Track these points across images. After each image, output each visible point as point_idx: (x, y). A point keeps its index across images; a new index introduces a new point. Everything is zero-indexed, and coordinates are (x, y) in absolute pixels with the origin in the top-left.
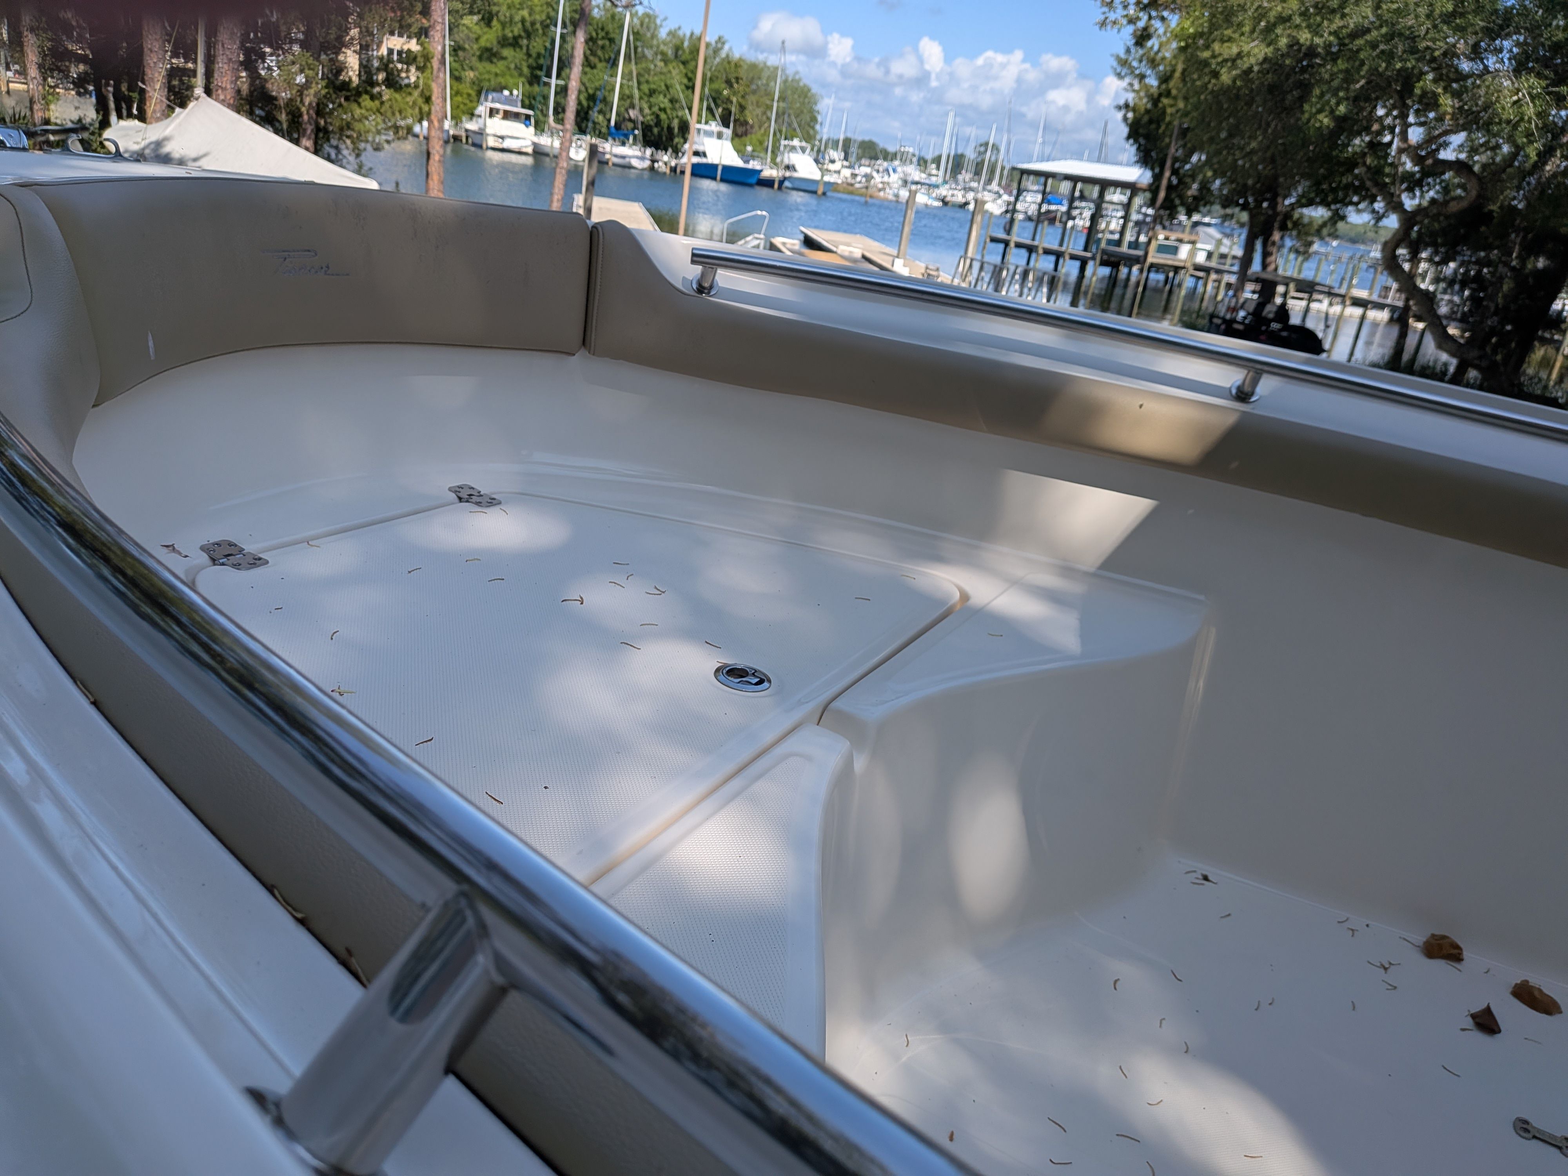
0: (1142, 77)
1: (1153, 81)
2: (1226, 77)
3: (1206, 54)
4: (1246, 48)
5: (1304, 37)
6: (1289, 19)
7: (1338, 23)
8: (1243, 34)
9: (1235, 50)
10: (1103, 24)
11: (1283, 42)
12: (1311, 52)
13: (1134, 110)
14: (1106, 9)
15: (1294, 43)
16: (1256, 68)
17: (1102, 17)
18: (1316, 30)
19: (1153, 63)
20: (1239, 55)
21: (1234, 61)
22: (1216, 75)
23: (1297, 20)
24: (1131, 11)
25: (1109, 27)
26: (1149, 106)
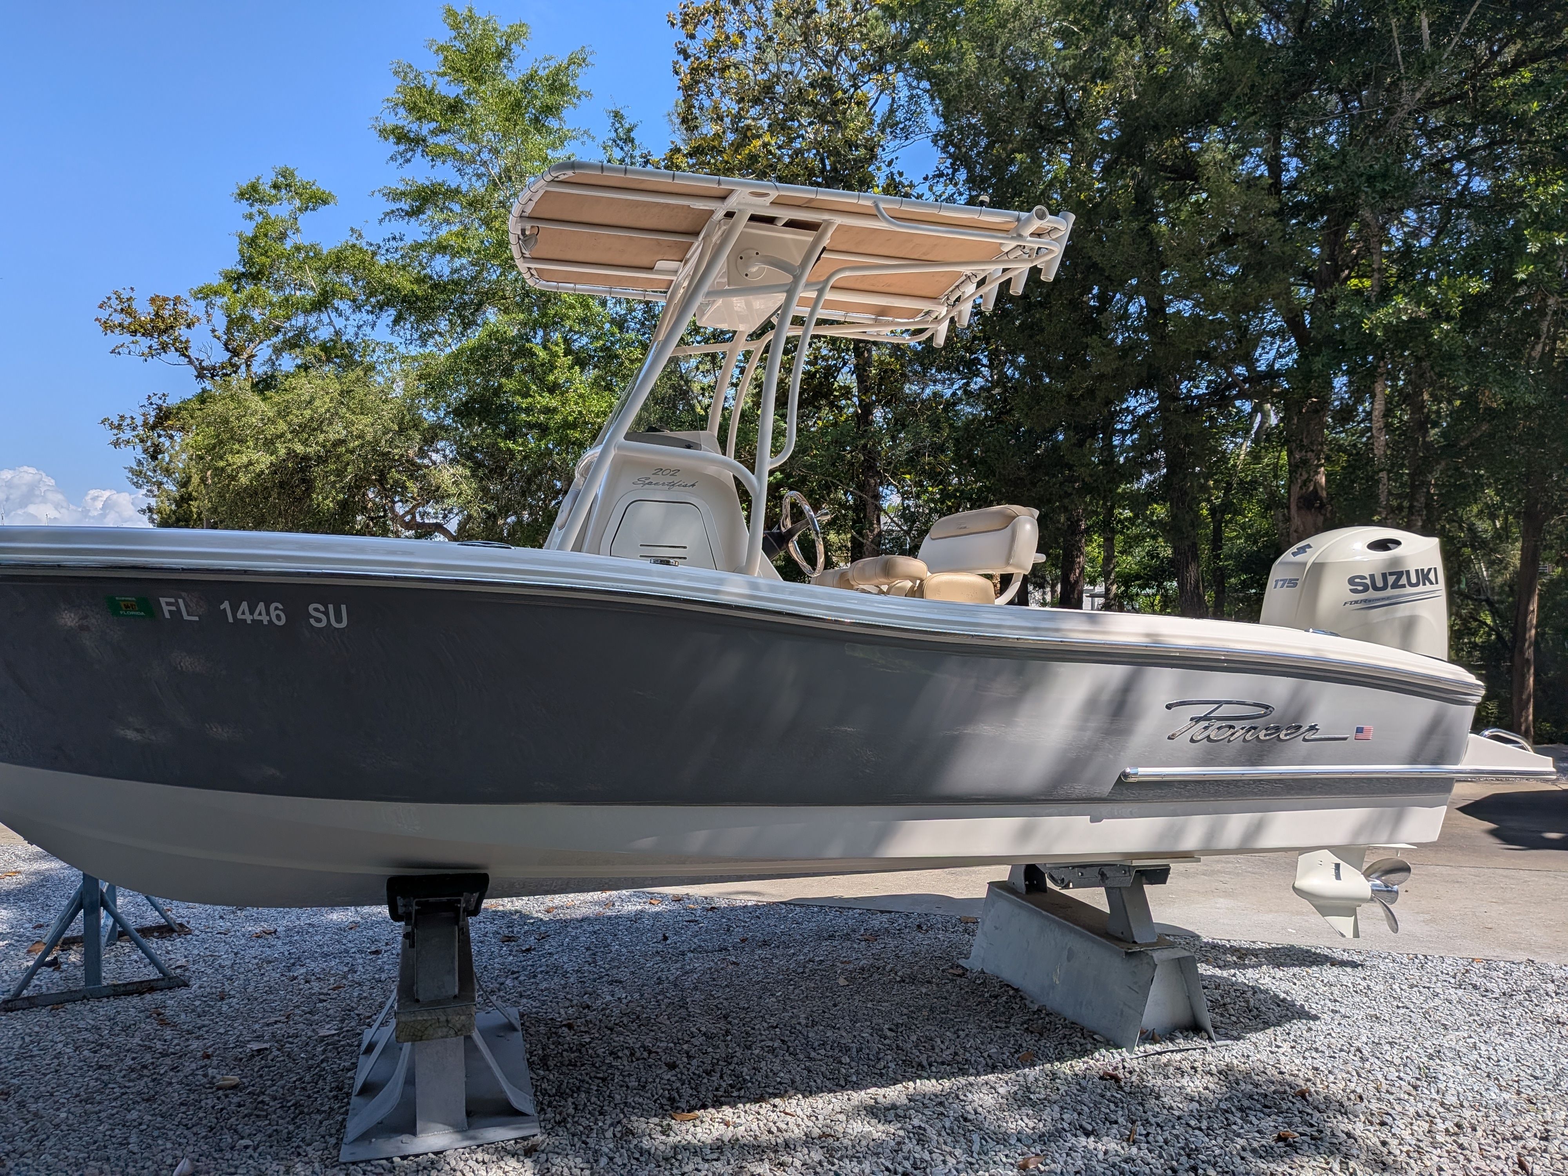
0: (160, 484)
1: (171, 487)
2: (244, 479)
3: (222, 464)
4: (255, 457)
5: (299, 448)
6: (282, 435)
7: (321, 438)
8: (248, 447)
9: (245, 460)
10: (116, 444)
11: (282, 452)
12: (306, 458)
13: (160, 512)
14: (115, 431)
15: (291, 453)
16: (267, 472)
17: (115, 438)
18: (305, 443)
19: (168, 472)
20: (250, 463)
21: (246, 467)
22: (233, 478)
23: (289, 436)
24: (140, 431)
25: (122, 446)
26: (173, 507)
